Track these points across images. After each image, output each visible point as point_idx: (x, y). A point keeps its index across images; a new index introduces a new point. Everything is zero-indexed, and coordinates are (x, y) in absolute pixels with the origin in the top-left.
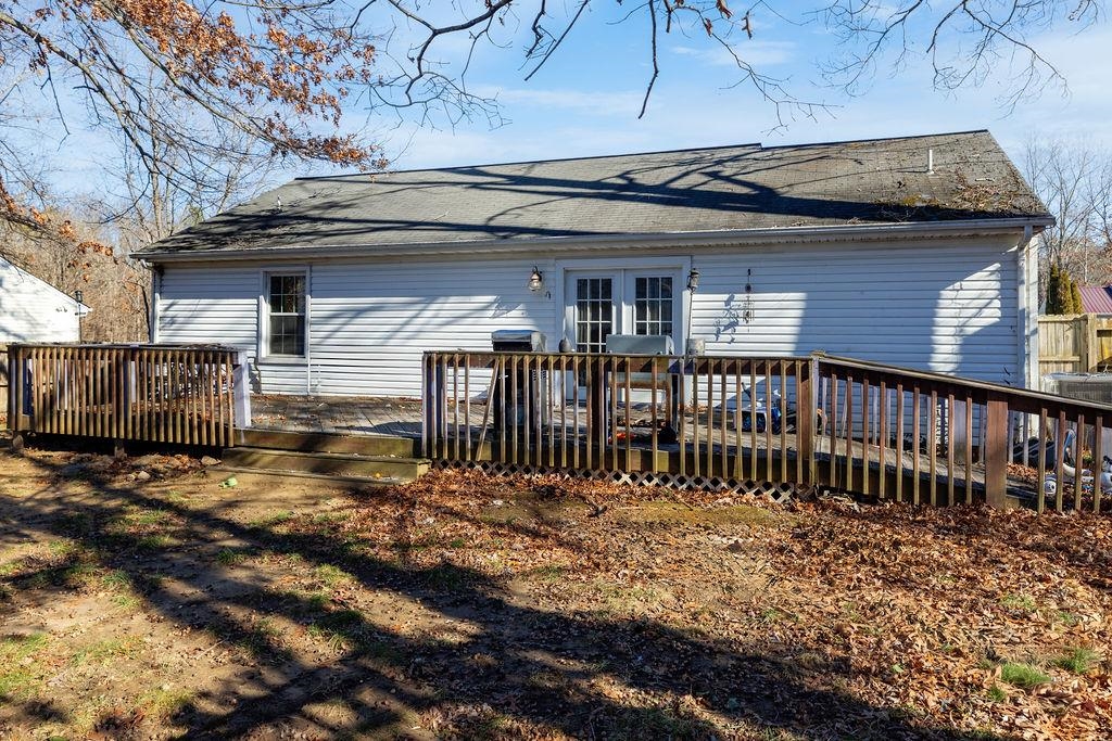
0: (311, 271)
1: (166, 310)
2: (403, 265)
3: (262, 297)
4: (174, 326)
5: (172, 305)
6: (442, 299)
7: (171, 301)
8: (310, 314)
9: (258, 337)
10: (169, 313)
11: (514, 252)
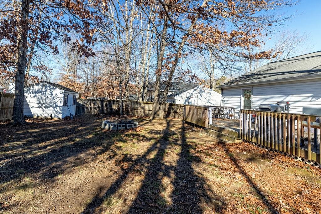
0: (253, 89)
1: (223, 99)
2: (278, 86)
3: (241, 96)
4: (225, 103)
5: (224, 98)
6: (291, 96)
7: (224, 97)
8: (252, 100)
9: (241, 106)
10: (224, 100)
11: (319, 79)
